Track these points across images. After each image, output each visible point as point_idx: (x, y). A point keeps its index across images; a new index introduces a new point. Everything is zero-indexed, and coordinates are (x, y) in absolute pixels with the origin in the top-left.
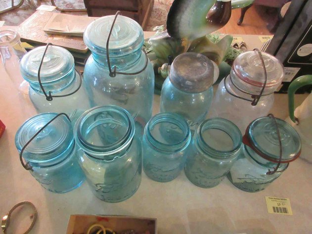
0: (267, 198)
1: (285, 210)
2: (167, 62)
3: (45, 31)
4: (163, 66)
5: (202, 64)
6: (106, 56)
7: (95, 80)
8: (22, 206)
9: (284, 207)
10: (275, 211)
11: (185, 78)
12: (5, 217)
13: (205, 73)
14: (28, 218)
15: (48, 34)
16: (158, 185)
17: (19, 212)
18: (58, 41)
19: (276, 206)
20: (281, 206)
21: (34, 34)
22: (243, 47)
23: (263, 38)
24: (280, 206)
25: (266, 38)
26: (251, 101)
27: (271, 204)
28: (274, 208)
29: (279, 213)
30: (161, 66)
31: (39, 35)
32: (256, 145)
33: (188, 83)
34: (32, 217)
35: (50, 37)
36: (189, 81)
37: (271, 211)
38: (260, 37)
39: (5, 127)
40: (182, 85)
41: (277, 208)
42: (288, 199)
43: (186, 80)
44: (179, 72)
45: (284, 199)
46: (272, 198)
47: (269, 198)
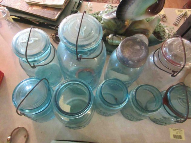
0: (170, 129)
1: (180, 137)
2: (113, 33)
3: (27, 2)
4: (110, 36)
5: (141, 47)
6: (75, 48)
7: (65, 56)
8: (19, 129)
9: (180, 135)
10: (174, 138)
11: (129, 59)
12: (9, 137)
13: (142, 55)
14: (23, 137)
15: (29, 4)
16: (103, 118)
17: (17, 133)
18: (36, 10)
19: (175, 134)
20: (179, 134)
21: (19, 4)
22: (164, 18)
23: (178, 11)
24: (177, 135)
25: (180, 11)
26: (171, 74)
27: (172, 133)
28: (174, 135)
29: (177, 139)
30: (108, 36)
31: (22, 5)
32: (170, 104)
33: (130, 62)
34: (25, 136)
35: (30, 6)
36: (131, 61)
37: (172, 137)
38: (176, 10)
39: (3, 74)
40: (126, 63)
41: (176, 135)
42: (183, 130)
43: (129, 61)
44: (124, 55)
45: (181, 130)
46: (173, 129)
47: (172, 129)
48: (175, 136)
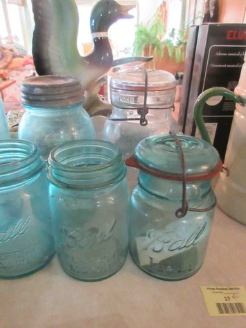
0: (204, 288)
10: (221, 312)
19: (222, 301)
20: (233, 301)
27: (212, 299)
28: (219, 305)
29: (231, 315)
37: (214, 311)
41: (224, 305)
42: (242, 288)
45: (236, 289)
46: (213, 289)
47: (208, 288)
48: (222, 308)
